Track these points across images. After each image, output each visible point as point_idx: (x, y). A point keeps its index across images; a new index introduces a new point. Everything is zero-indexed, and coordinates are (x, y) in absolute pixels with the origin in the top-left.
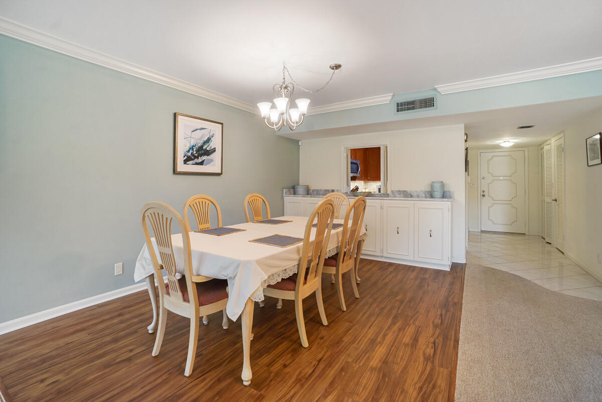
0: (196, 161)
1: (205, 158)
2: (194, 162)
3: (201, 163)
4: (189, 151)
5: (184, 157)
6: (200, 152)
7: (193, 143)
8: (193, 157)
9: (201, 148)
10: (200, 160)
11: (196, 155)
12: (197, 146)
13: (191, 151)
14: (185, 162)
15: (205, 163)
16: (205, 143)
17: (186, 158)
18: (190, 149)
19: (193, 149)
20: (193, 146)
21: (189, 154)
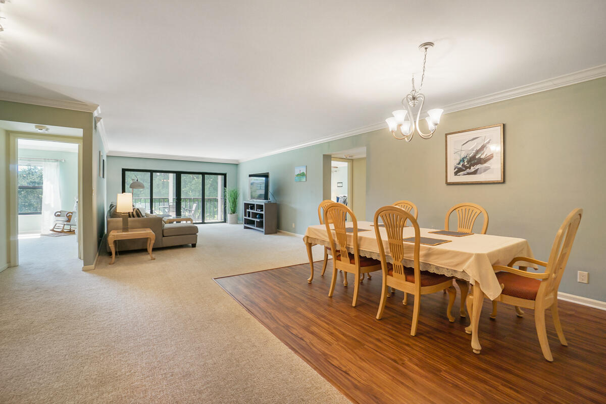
0: (468, 170)
1: (477, 167)
2: (465, 172)
3: (475, 173)
4: (459, 164)
5: (455, 169)
6: (473, 162)
7: (463, 156)
8: (464, 168)
9: (473, 158)
10: (473, 169)
11: (468, 165)
12: (468, 157)
13: (461, 163)
14: (456, 173)
15: (478, 172)
16: (478, 152)
17: (456, 170)
18: (461, 161)
19: (464, 161)
20: (464, 158)
21: (460, 166)
